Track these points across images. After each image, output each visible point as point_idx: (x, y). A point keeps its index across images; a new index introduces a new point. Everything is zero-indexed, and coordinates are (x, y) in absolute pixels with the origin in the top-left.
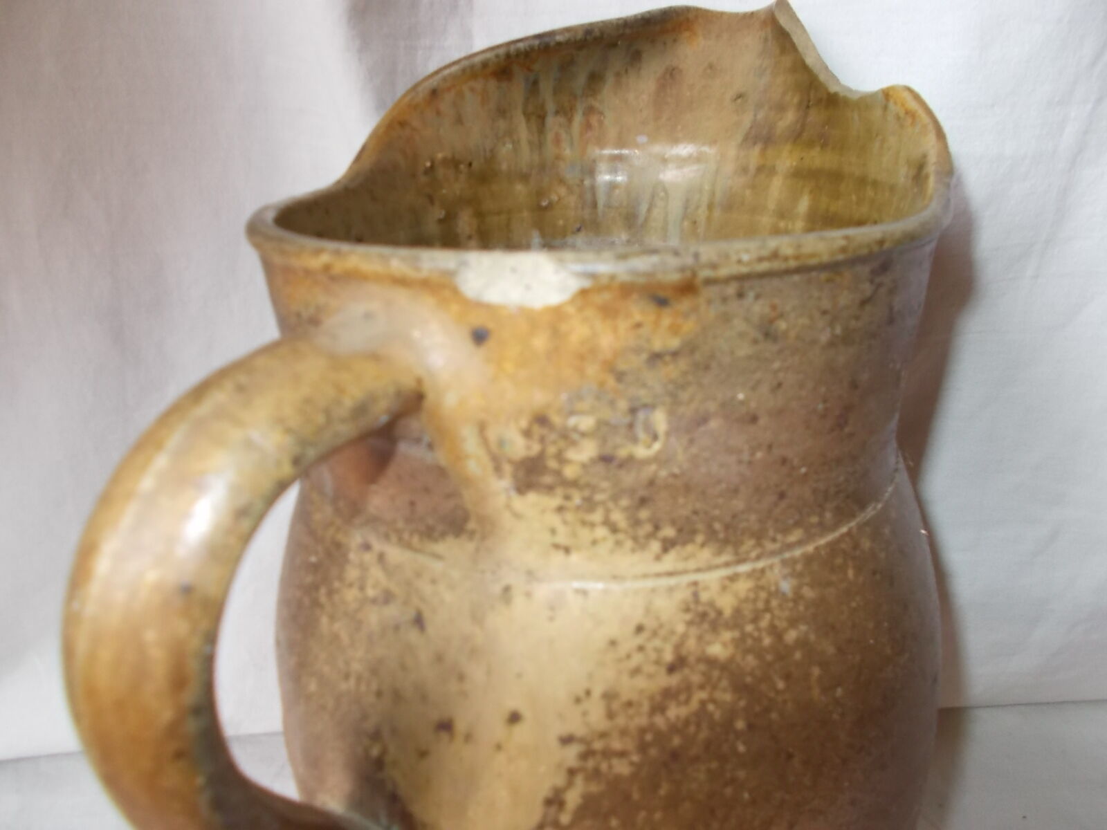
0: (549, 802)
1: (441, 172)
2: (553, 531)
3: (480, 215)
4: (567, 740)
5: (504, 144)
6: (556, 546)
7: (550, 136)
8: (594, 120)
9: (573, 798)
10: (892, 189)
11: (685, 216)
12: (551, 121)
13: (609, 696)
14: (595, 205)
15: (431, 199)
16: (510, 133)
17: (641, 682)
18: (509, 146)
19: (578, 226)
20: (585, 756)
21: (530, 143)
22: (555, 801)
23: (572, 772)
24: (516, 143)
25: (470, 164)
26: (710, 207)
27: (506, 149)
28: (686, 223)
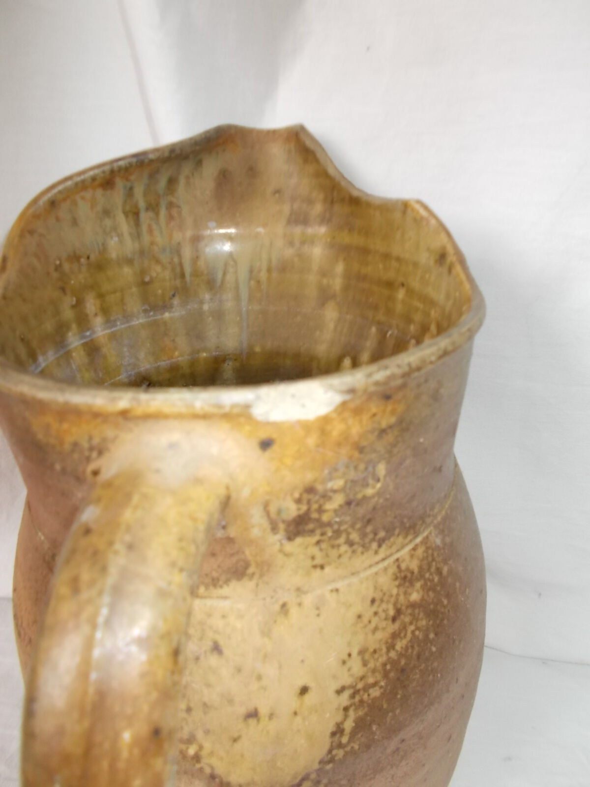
0: (333, 734)
1: (66, 267)
2: (313, 558)
3: (101, 296)
4: (339, 692)
5: (112, 238)
6: (315, 567)
7: (144, 228)
8: (174, 212)
9: (349, 725)
10: (416, 264)
11: (250, 279)
12: (145, 217)
13: (361, 652)
14: (183, 275)
15: (63, 290)
16: (115, 228)
17: (379, 635)
18: (116, 239)
19: (172, 293)
20: (353, 696)
21: (131, 234)
22: (338, 731)
23: (346, 709)
24: (120, 236)
25: (88, 258)
26: (269, 270)
27: (113, 243)
28: (252, 283)
